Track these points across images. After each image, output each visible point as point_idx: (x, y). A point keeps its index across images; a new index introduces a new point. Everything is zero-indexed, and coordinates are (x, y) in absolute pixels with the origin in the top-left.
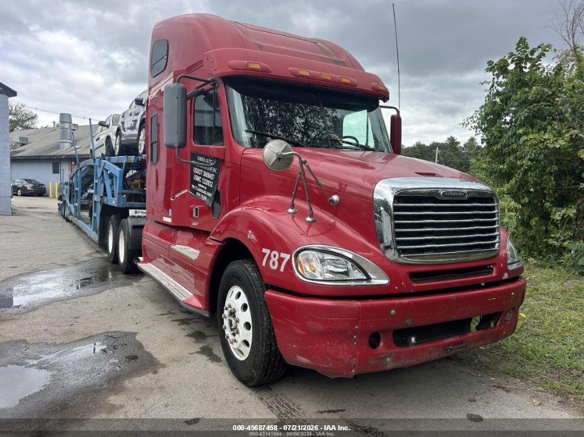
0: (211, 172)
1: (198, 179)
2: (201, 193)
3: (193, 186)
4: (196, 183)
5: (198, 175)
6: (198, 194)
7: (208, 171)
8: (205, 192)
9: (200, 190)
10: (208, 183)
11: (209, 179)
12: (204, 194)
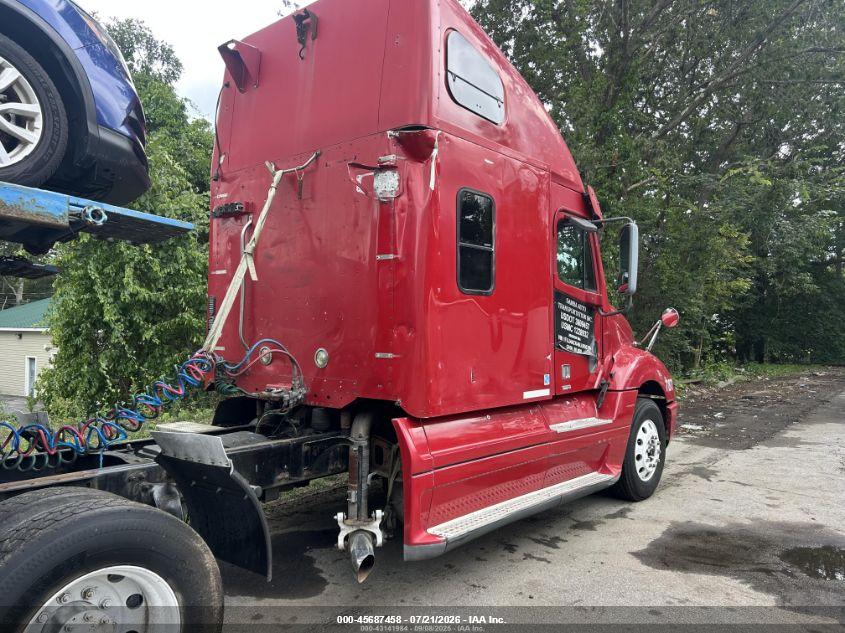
0: (585, 321)
1: (569, 328)
2: (573, 346)
3: (561, 338)
4: (565, 333)
5: (568, 323)
6: (569, 347)
7: (582, 319)
8: (579, 345)
9: (572, 342)
10: (582, 333)
11: (583, 329)
12: (578, 348)
